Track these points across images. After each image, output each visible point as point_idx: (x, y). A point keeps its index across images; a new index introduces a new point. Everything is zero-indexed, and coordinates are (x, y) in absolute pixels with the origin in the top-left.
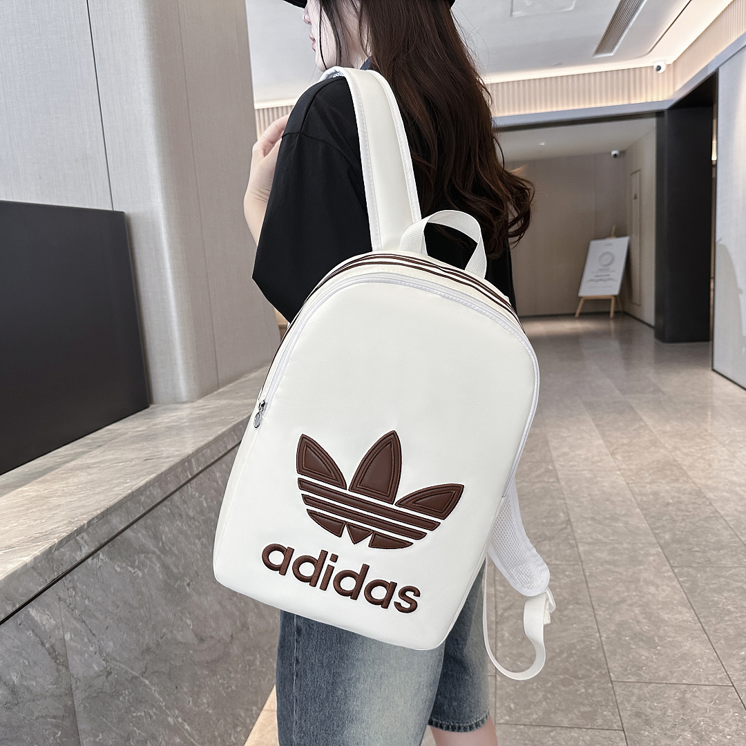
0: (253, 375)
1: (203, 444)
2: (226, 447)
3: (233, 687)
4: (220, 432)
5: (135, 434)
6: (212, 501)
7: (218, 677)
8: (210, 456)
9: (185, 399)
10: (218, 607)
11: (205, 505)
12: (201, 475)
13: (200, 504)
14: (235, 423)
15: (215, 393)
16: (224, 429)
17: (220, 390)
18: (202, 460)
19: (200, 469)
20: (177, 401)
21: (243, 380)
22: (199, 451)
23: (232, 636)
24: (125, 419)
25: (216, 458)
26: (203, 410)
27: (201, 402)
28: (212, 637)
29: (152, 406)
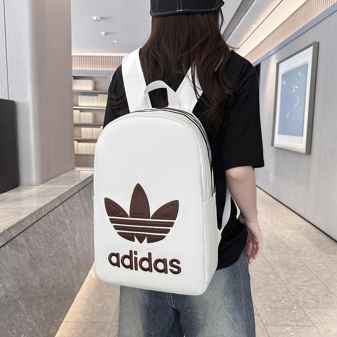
0: (63, 175)
1: (47, 203)
2: (55, 205)
3: (53, 309)
4: (53, 199)
5: (15, 198)
6: (48, 228)
7: (48, 304)
8: (49, 208)
9: (34, 184)
10: (49, 274)
11: (46, 229)
12: (46, 216)
13: (44, 228)
14: (59, 195)
15: (48, 182)
16: (55, 198)
17: (50, 181)
18: (46, 210)
19: (45, 213)
20: (31, 185)
21: (59, 177)
22: (45, 206)
23: (54, 286)
24: (9, 191)
25: (51, 209)
26: (44, 189)
27: (42, 186)
28: (46, 286)
29: (19, 186)
